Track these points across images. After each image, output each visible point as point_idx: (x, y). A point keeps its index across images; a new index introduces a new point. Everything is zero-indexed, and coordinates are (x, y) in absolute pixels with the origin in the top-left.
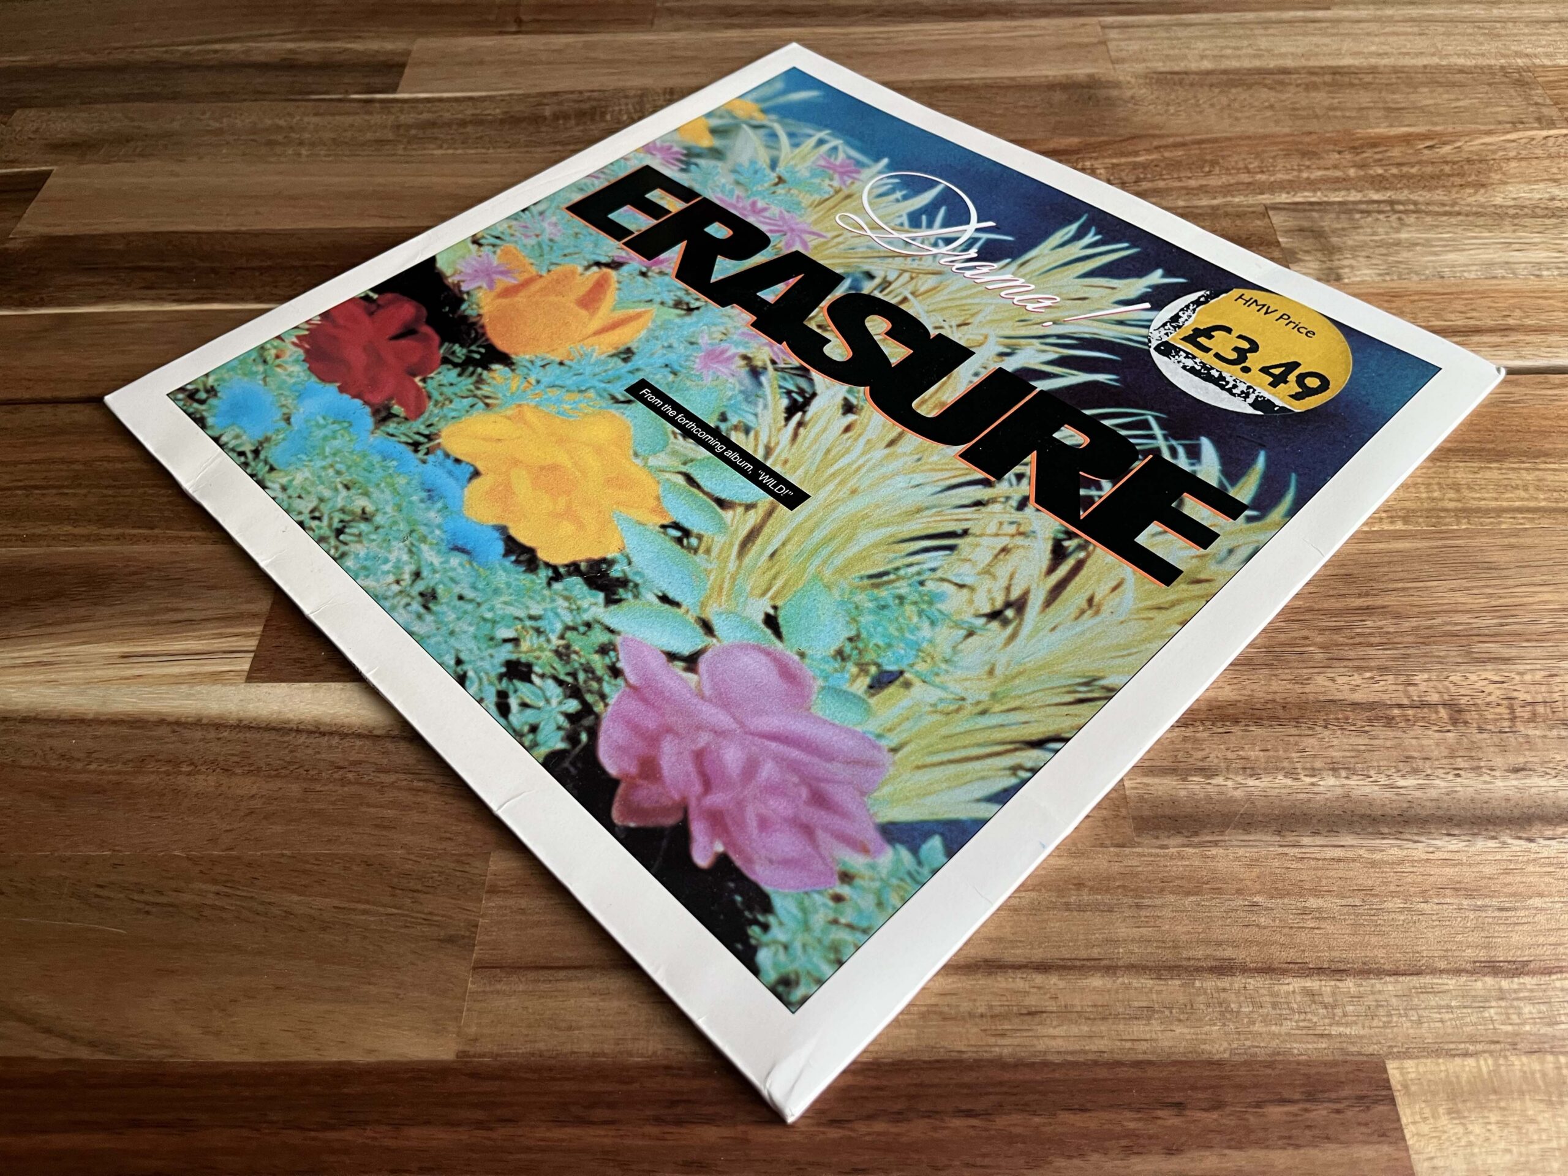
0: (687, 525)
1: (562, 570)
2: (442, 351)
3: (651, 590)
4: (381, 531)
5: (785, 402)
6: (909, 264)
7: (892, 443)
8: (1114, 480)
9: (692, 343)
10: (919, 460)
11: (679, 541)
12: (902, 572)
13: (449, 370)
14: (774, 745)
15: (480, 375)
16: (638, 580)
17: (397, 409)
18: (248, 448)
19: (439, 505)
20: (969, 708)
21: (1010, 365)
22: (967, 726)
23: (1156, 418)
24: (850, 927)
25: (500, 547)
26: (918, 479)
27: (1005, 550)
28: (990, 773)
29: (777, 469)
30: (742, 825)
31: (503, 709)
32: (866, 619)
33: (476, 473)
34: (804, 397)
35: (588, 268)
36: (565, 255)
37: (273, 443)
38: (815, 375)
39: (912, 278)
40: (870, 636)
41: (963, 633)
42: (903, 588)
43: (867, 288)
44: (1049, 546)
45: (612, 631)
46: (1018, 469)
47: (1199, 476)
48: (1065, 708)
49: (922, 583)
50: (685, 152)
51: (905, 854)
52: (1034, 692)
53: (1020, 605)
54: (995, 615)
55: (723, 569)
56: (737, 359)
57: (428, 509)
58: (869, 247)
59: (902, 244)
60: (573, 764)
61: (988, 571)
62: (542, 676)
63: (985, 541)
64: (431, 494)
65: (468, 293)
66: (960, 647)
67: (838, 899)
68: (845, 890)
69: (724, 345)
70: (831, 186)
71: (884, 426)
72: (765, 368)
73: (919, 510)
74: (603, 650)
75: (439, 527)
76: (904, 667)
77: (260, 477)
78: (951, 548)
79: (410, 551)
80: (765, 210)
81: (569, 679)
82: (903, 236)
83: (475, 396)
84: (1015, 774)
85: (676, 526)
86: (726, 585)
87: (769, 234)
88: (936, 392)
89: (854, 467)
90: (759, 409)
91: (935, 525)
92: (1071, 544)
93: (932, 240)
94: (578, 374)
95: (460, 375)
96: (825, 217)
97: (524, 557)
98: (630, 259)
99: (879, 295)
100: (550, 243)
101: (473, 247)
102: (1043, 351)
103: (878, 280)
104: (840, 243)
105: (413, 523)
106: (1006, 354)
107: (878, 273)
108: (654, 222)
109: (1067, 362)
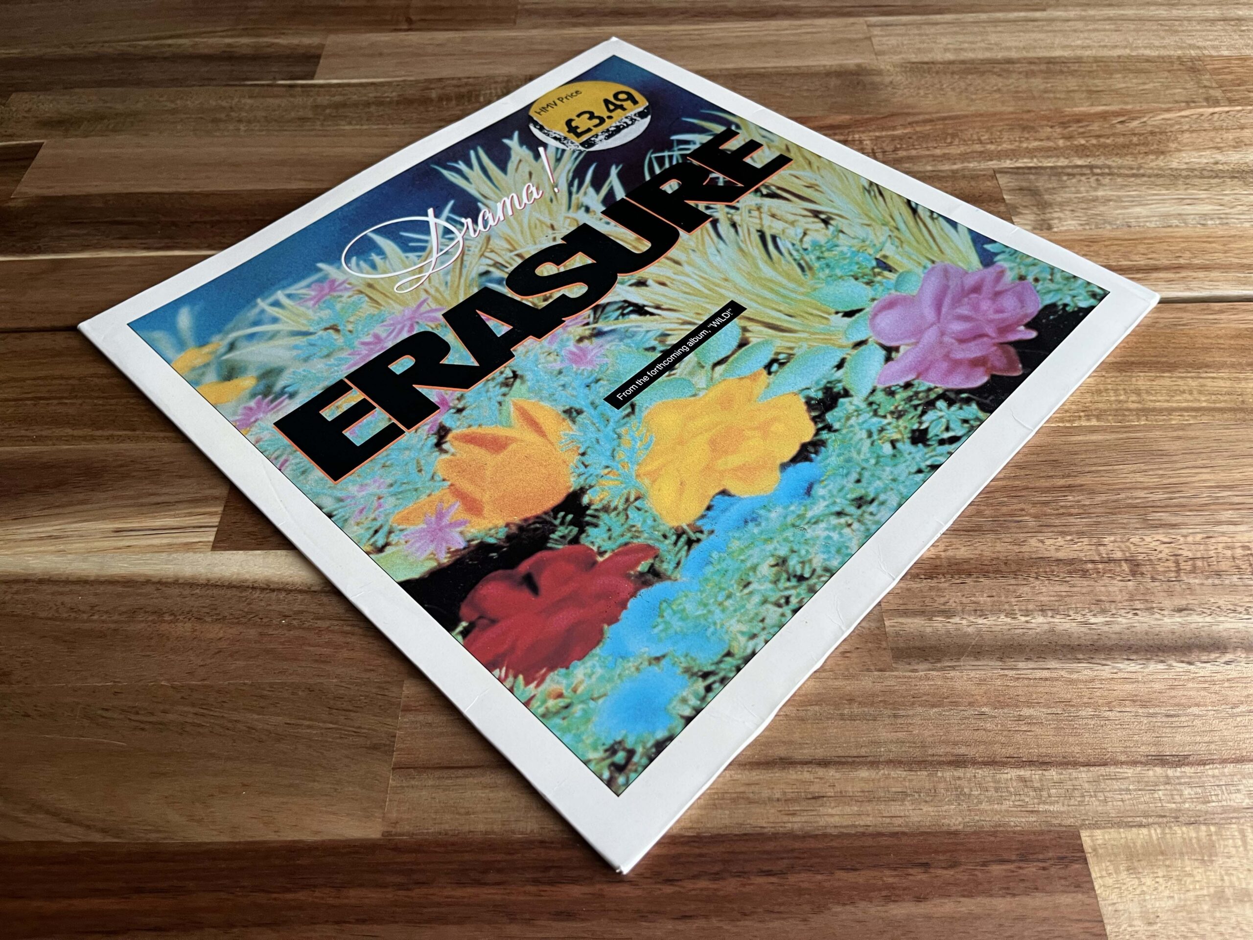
0: (766, 361)
1: (820, 425)
2: (560, 547)
3: (832, 374)
4: (795, 548)
5: (633, 317)
7: (677, 263)
8: (711, 173)
9: (560, 372)
10: (693, 251)
11: (782, 364)
12: (798, 258)
13: (588, 536)
14: (944, 310)
15: (596, 510)
16: (825, 381)
17: (643, 567)
18: (701, 685)
19: (762, 512)
21: (599, 208)
22: (908, 235)
23: (653, 153)
24: (1052, 274)
25: (803, 466)
26: (712, 251)
27: (773, 216)
28: (938, 227)
29: (705, 318)
30: (1003, 320)
31: (954, 440)
32: (838, 272)
33: (724, 493)
34: (628, 307)
35: (443, 452)
36: (420, 471)
37: (693, 664)
38: (603, 301)
39: (492, 251)
40: (851, 271)
41: (841, 235)
42: (811, 257)
43: (500, 274)
45: (874, 391)
46: (701, 209)
47: (704, 142)
49: (805, 250)
50: (259, 397)
51: (999, 258)
53: (816, 214)
54: (826, 222)
55: (807, 339)
56: (581, 345)
57: (767, 519)
58: (446, 273)
60: (986, 398)
61: (792, 223)
62: (921, 423)
63: (767, 223)
64: (750, 519)
65: (469, 542)
66: (852, 236)
67: (1036, 280)
68: (1030, 278)
69: (563, 353)
70: (350, 297)
71: (659, 266)
72: (594, 329)
73: (741, 251)
74: (890, 393)
75: (786, 507)
76: (871, 258)
77: (740, 662)
78: (774, 238)
79: (816, 523)
80: (376, 336)
81: (920, 409)
82: (435, 255)
83: (626, 510)
84: (936, 218)
85: (768, 367)
86: (822, 336)
87: (415, 333)
90: (642, 329)
91: (754, 244)
92: (765, 191)
94: (598, 441)
95: (596, 526)
96: (397, 299)
97: (811, 449)
98: (436, 420)
99: (511, 269)
100: (395, 486)
101: (388, 550)
102: (585, 193)
103: (492, 269)
104: (437, 290)
105: (784, 528)
106: (587, 210)
107: (483, 269)
108: (378, 409)
109: (597, 184)
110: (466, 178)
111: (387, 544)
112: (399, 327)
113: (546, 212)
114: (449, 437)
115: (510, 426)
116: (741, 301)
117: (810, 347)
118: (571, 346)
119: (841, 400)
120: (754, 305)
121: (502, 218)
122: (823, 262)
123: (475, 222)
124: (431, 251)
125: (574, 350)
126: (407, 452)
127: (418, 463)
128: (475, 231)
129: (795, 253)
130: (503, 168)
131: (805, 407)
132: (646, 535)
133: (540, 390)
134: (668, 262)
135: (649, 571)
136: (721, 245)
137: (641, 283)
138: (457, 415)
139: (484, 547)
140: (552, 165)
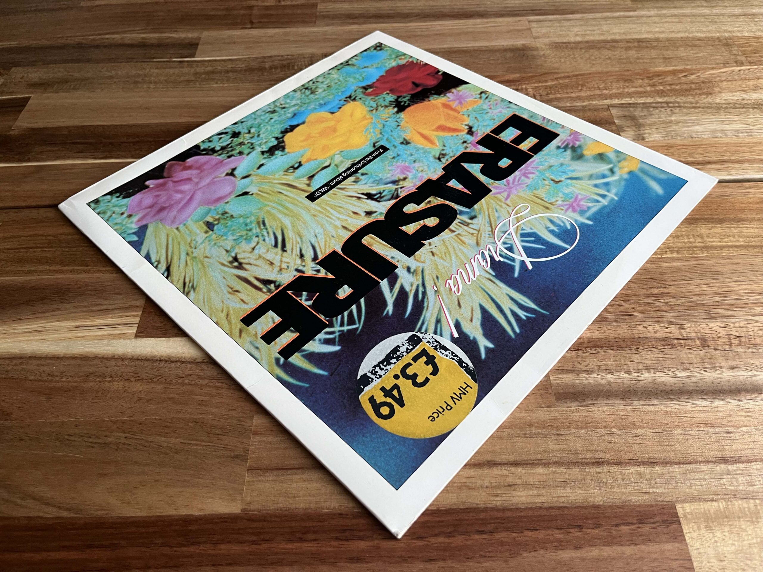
0: (300, 168)
1: (281, 139)
2: (405, 95)
3: (267, 161)
4: (306, 97)
5: (374, 192)
6: (485, 234)
7: (345, 228)
8: (310, 306)
9: (415, 161)
10: (333, 237)
11: (292, 167)
12: (264, 230)
13: (394, 98)
15: (391, 106)
16: (272, 158)
17: (370, 90)
19: (317, 107)
20: (190, 250)
21: (400, 271)
22: (183, 250)
23: (357, 329)
25: (295, 124)
26: (320, 236)
27: (272, 264)
28: (159, 255)
29: (331, 192)
31: (220, 134)
32: (241, 220)
33: (333, 113)
34: (377, 198)
35: (467, 125)
36: (476, 118)
37: (353, 67)
38: (393, 202)
39: (472, 234)
40: (233, 221)
41: (229, 249)
42: (255, 231)
44: (272, 278)
45: (248, 154)
46: (323, 271)
47: (311, 342)
48: (183, 279)
49: (257, 236)
50: (576, 146)
51: (134, 231)
52: (193, 269)
53: (240, 267)
54: (236, 259)
55: (275, 179)
56: (404, 176)
57: (316, 105)
58: (499, 217)
59: (504, 229)
60: (194, 151)
61: (260, 257)
62: (232, 140)
63: (278, 258)
64: (323, 105)
65: (445, 96)
66: (221, 248)
67: (122, 214)
71: (357, 225)
72: (398, 185)
73: (300, 236)
75: (306, 109)
76: (216, 231)
77: (335, 68)
78: (276, 246)
79: (295, 105)
80: (527, 178)
81: (230, 146)
82: (512, 230)
83: (377, 107)
84: (156, 261)
85: (300, 165)
86: (266, 181)
87: (505, 180)
88: (380, 243)
89: (331, 216)
90: (369, 185)
91: (291, 241)
92: (272, 287)
93: (509, 242)
94: (392, 131)
95: (390, 101)
96: (525, 200)
97: (288, 130)
98: (476, 137)
99: (456, 221)
100: (485, 113)
101: (478, 93)
102: (412, 285)
103: (469, 221)
104: (501, 206)
105: (309, 103)
106: (409, 269)
107: (475, 221)
108: (508, 142)
109: (403, 295)
110: (512, 299)
112: (516, 183)
113: (439, 267)
114: (467, 131)
115: (437, 136)
116: (308, 202)
117: (274, 175)
118: (410, 175)
119: (266, 150)
120: (300, 199)
121: (472, 261)
122: (248, 228)
123: (492, 258)
124: (516, 233)
125: (408, 173)
126: (485, 124)
127: (478, 120)
128: (489, 250)
129: (265, 234)
130: (484, 310)
131: (286, 147)
132: (369, 99)
133: (424, 153)
134: (351, 228)
135: (368, 89)
136: (313, 240)
137: (369, 213)
138: (466, 140)
139: (438, 94)
140: (443, 315)
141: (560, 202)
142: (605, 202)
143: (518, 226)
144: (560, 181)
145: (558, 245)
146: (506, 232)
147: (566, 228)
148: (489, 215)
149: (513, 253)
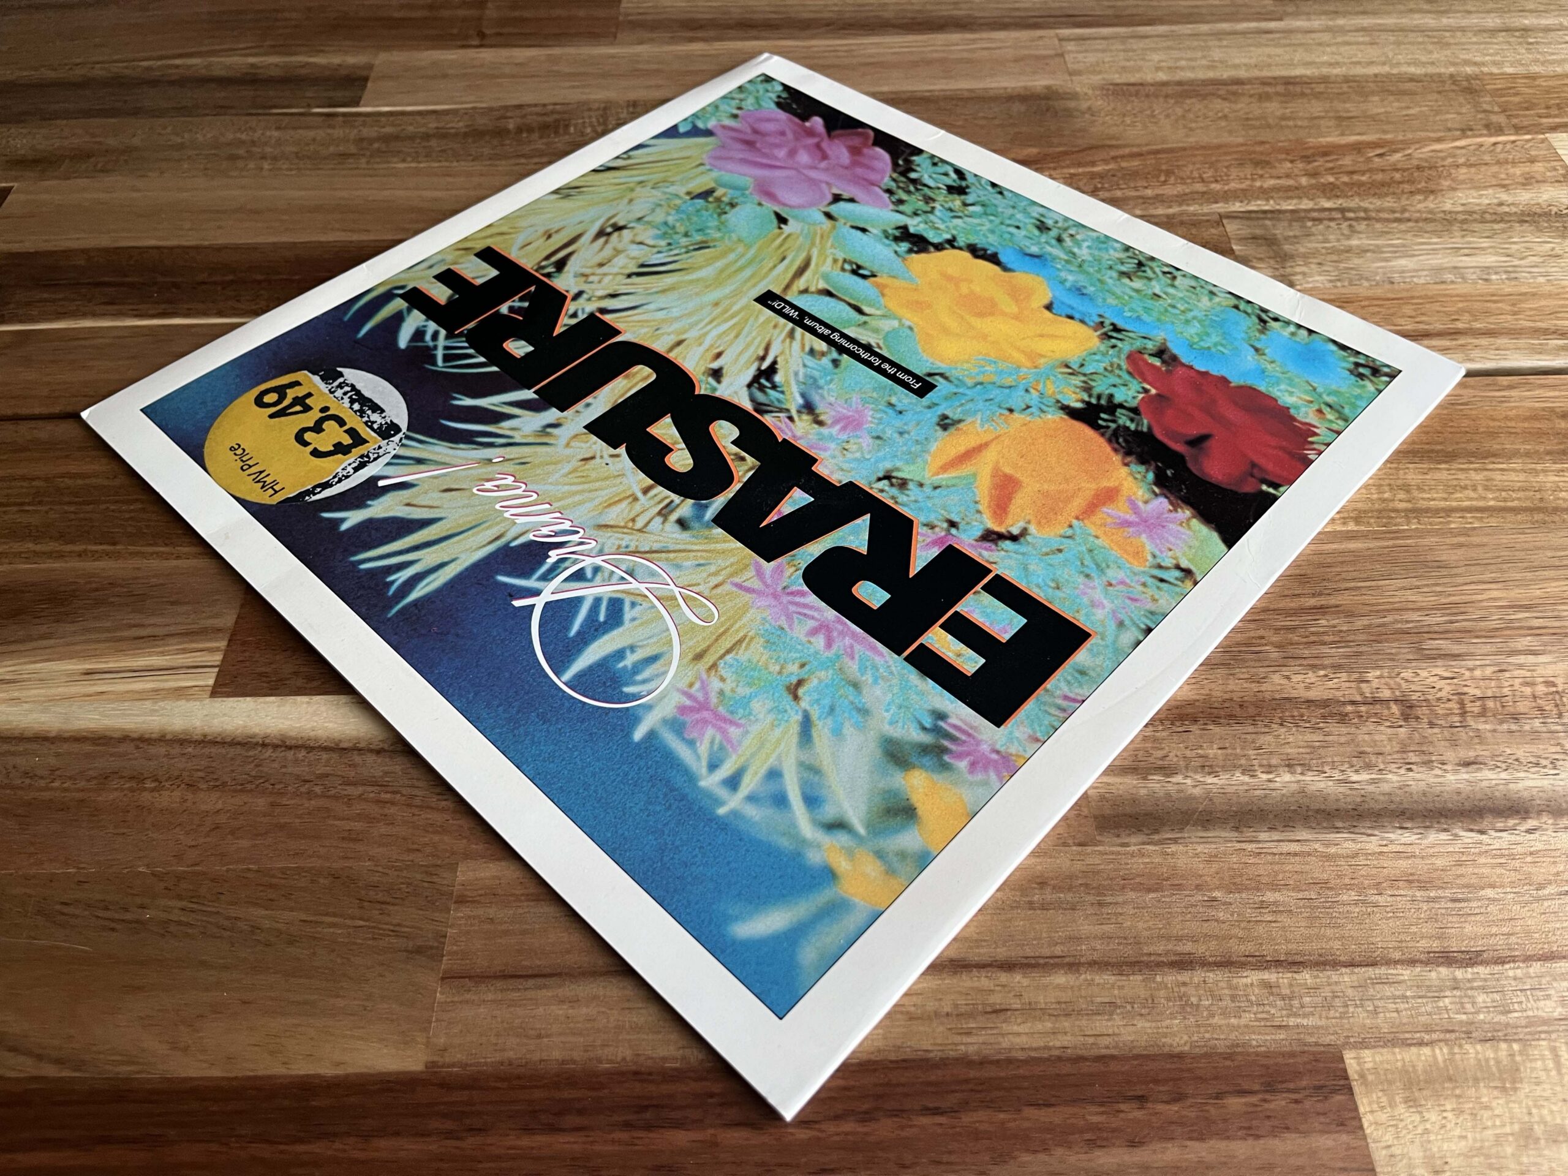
0: (855, 278)
1: (948, 246)
2: (1145, 422)
3: (875, 235)
4: (1105, 266)
5: (778, 378)
6: (631, 541)
7: (679, 343)
8: (497, 313)
9: (878, 438)
10: (657, 330)
11: (859, 267)
12: (683, 250)
13: (1126, 401)
14: (778, 164)
15: (1090, 396)
16: (887, 242)
17: (1155, 361)
18: (1274, 324)
19: (1068, 284)
20: (650, 184)
21: (552, 414)
22: (651, 177)
23: (435, 364)
24: (733, 99)
25: (1003, 258)
26: (660, 315)
27: (601, 265)
28: (644, 156)
29: (782, 321)
30: (795, 133)
31: (958, 172)
32: (713, 224)
33: (1049, 307)
34: (759, 383)
35: (1024, 532)
36: (1060, 551)
37: (1254, 329)
38: (747, 405)
39: (633, 520)
40: (711, 216)
41: (646, 219)
42: (684, 241)
43: (686, 507)
45: (898, 211)
46: (574, 321)
49: (669, 244)
50: (946, 758)
51: (701, 125)
52: (606, 192)
53: (601, 233)
54: (618, 228)
55: (822, 250)
56: (829, 422)
57: (1076, 282)
58: (678, 567)
59: (639, 573)
60: (904, 151)
61: (619, 251)
62: (939, 188)
63: (616, 270)
64: (1079, 291)
65: (1156, 495)
66: (649, 212)
67: (740, 108)
68: (735, 112)
69: (844, 437)
70: (723, 679)
71: (684, 358)
72: (799, 412)
73: (664, 291)
74: (899, 202)
75: (1059, 270)
76: (690, 202)
78: (643, 266)
79: (1073, 254)
80: (814, 632)
81: (920, 187)
82: (634, 585)
83: (1085, 375)
85: (864, 277)
86: (818, 239)
87: (806, 588)
88: (630, 389)
89: (715, 324)
90: (802, 371)
91: (654, 281)
92: (551, 270)
93: (599, 578)
94: (989, 400)
95: (1111, 396)
96: (732, 619)
97: (981, 253)
98: (973, 545)
99: (674, 497)
100: (1087, 571)
101: (1184, 564)
102: (514, 429)
103: (674, 517)
104: (716, 574)
105: (1083, 272)
106: (553, 426)
107: (671, 526)
108: (959, 608)
109: (495, 418)
110: (442, 565)
111: (1178, 567)
112: (792, 608)
113: (551, 468)
114: (1002, 529)
115: (975, 475)
117: (833, 248)
119: (912, 231)
120: (763, 284)
121: (558, 515)
122: (692, 233)
124: (623, 591)
125: (837, 427)
126: (1032, 568)
127: (1047, 554)
129: (676, 252)
130: (424, 523)
131: (924, 254)
132: (1115, 360)
133: (910, 453)
134: (676, 351)
135: (1160, 357)
137: (716, 373)
138: (961, 526)
139: (1161, 481)
140: (433, 467)
141: (715, 684)
142: (710, 782)
143: (646, 596)
144: (796, 698)
145: (574, 660)
146: (631, 575)
147: (627, 684)
148: (690, 551)
149: (566, 580)
